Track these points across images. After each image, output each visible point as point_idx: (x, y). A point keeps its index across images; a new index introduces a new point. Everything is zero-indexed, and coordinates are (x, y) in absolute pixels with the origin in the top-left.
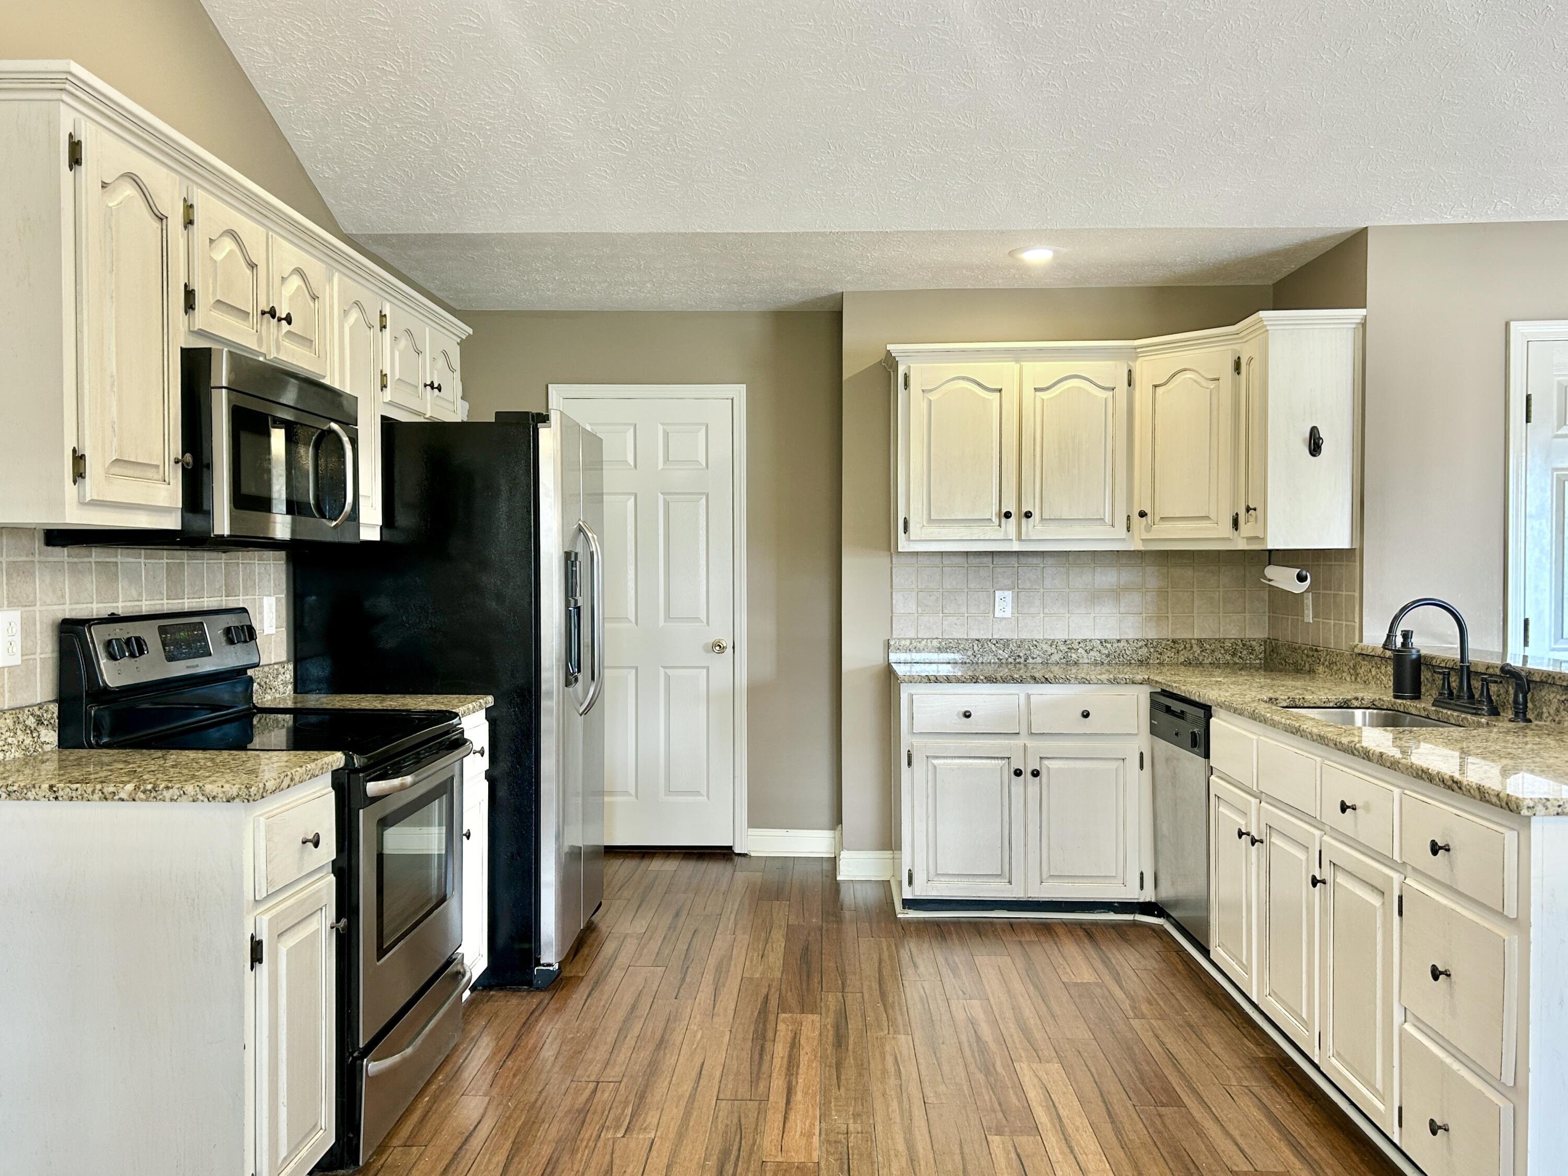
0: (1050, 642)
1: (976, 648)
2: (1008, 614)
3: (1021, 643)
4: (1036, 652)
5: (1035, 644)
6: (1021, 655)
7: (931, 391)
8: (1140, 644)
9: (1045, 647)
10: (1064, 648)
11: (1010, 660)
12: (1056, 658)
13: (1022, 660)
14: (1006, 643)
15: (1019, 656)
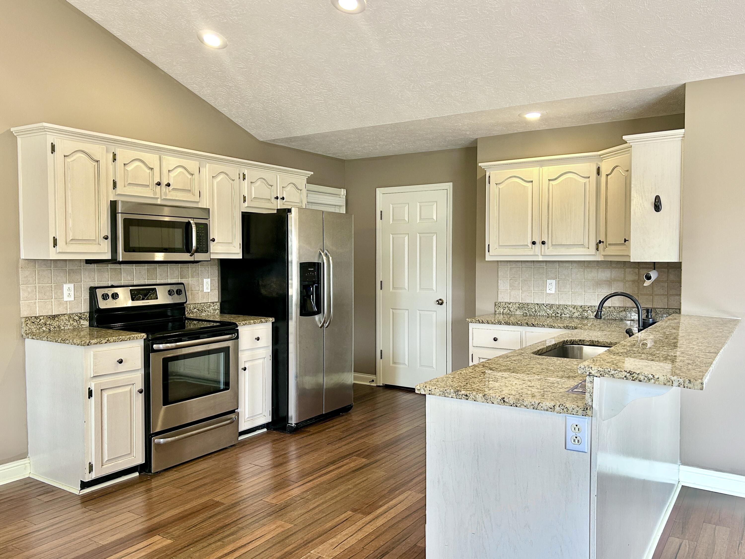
0: (573, 307)
1: (536, 308)
2: (553, 291)
3: (559, 307)
4: (566, 311)
5: (566, 307)
6: (559, 312)
7: (500, 184)
8: (621, 309)
9: (571, 309)
10: (580, 310)
11: (553, 315)
12: (576, 314)
13: (559, 315)
14: (551, 306)
15: (557, 313)
